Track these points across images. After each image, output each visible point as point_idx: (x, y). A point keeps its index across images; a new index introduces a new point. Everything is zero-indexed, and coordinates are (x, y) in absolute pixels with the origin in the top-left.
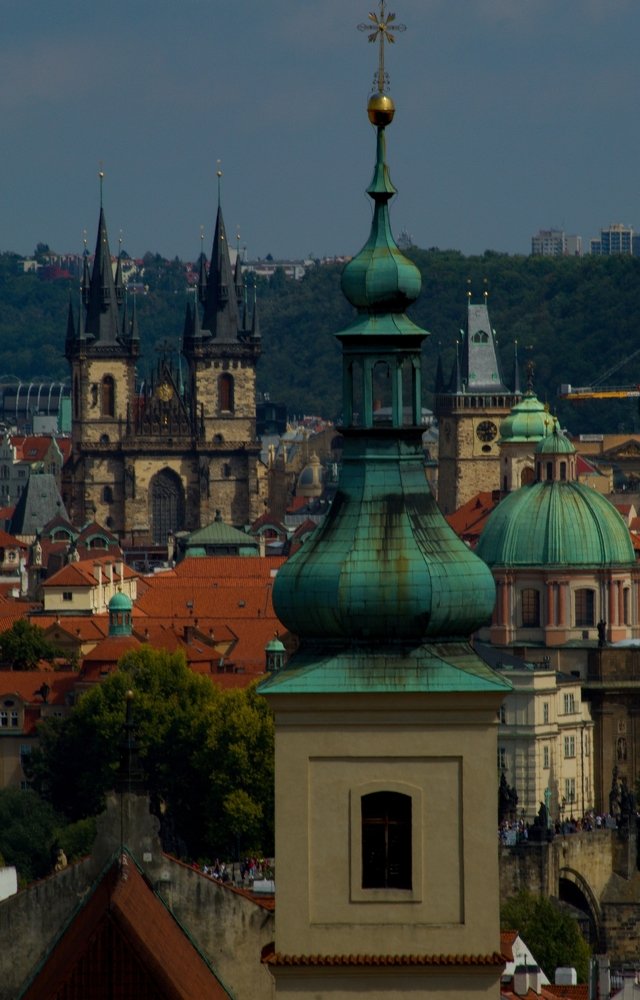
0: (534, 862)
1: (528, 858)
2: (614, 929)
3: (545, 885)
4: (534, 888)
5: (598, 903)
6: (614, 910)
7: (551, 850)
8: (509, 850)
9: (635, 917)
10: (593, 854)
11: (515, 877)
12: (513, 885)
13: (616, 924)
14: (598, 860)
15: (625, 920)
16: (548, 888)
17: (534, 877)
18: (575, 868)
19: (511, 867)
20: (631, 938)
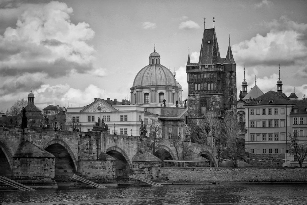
0: (94, 138)
1: (92, 137)
2: (137, 170)
3: (99, 147)
4: (94, 148)
5: (131, 161)
6: (137, 164)
7: (102, 135)
8: (85, 134)
9: (144, 166)
10: (129, 143)
11: (87, 144)
12: (86, 147)
13: (137, 168)
14: (131, 146)
15: (141, 167)
16: (100, 149)
17: (94, 144)
18: (120, 147)
19: (86, 140)
20: (143, 174)
